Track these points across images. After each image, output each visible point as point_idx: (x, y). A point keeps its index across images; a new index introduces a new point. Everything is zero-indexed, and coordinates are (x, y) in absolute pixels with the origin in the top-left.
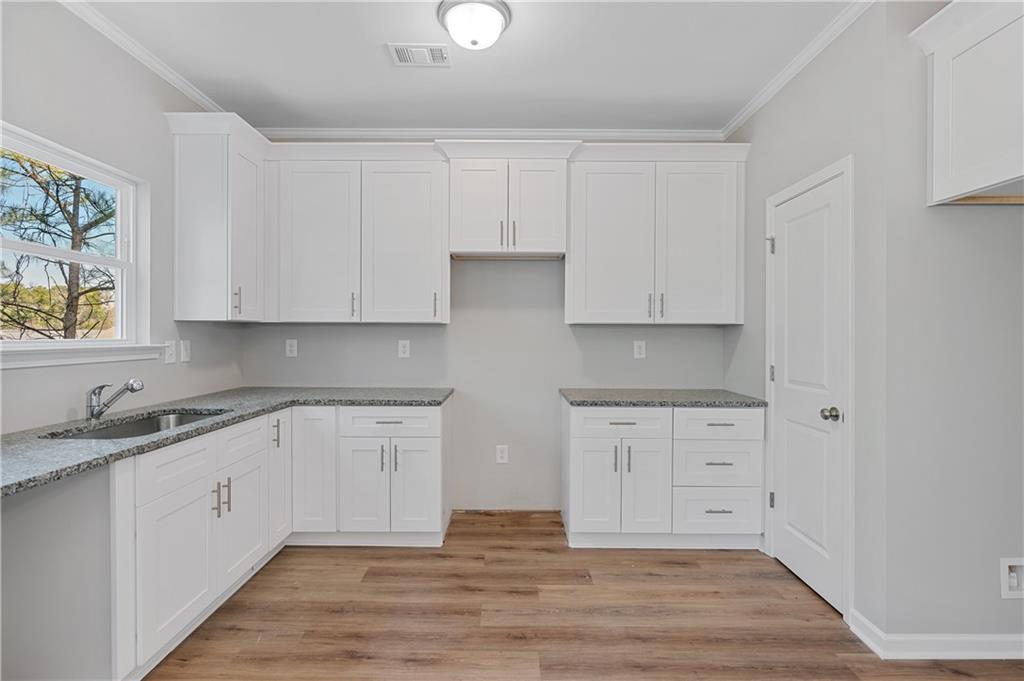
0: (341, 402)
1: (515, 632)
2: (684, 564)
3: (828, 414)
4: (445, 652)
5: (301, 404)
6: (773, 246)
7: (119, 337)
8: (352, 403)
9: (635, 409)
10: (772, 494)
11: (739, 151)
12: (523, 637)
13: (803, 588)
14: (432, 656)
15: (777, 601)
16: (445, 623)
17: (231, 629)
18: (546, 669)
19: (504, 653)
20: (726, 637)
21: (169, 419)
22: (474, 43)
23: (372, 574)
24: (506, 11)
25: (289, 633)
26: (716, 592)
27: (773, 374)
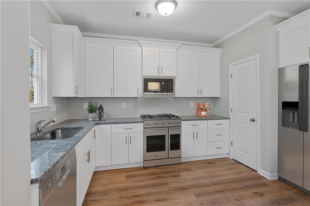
0: (112, 123)
1: (182, 187)
2: (212, 163)
3: (252, 120)
4: (166, 196)
5: (99, 124)
6: (231, 76)
7: (36, 103)
8: (116, 123)
9: (198, 121)
10: (232, 142)
11: (219, 50)
12: (185, 189)
13: (243, 166)
14: (163, 198)
15: (239, 170)
16: (160, 188)
17: (93, 200)
18: (197, 196)
19: (183, 194)
20: (234, 180)
21: (59, 131)
22: (166, 14)
23: (127, 177)
24: (176, 3)
25: (114, 199)
26: (225, 169)
27: (232, 110)
